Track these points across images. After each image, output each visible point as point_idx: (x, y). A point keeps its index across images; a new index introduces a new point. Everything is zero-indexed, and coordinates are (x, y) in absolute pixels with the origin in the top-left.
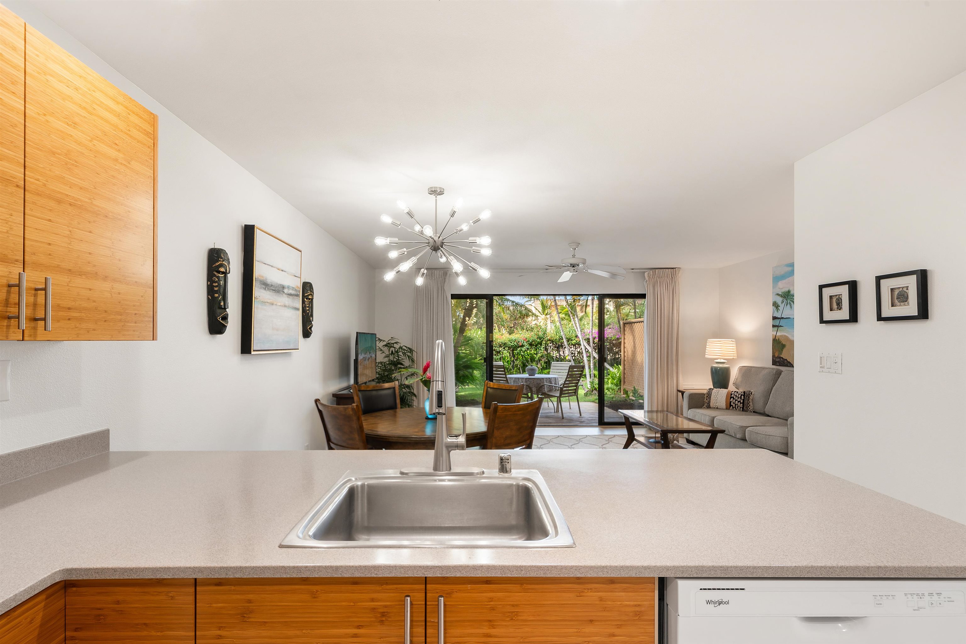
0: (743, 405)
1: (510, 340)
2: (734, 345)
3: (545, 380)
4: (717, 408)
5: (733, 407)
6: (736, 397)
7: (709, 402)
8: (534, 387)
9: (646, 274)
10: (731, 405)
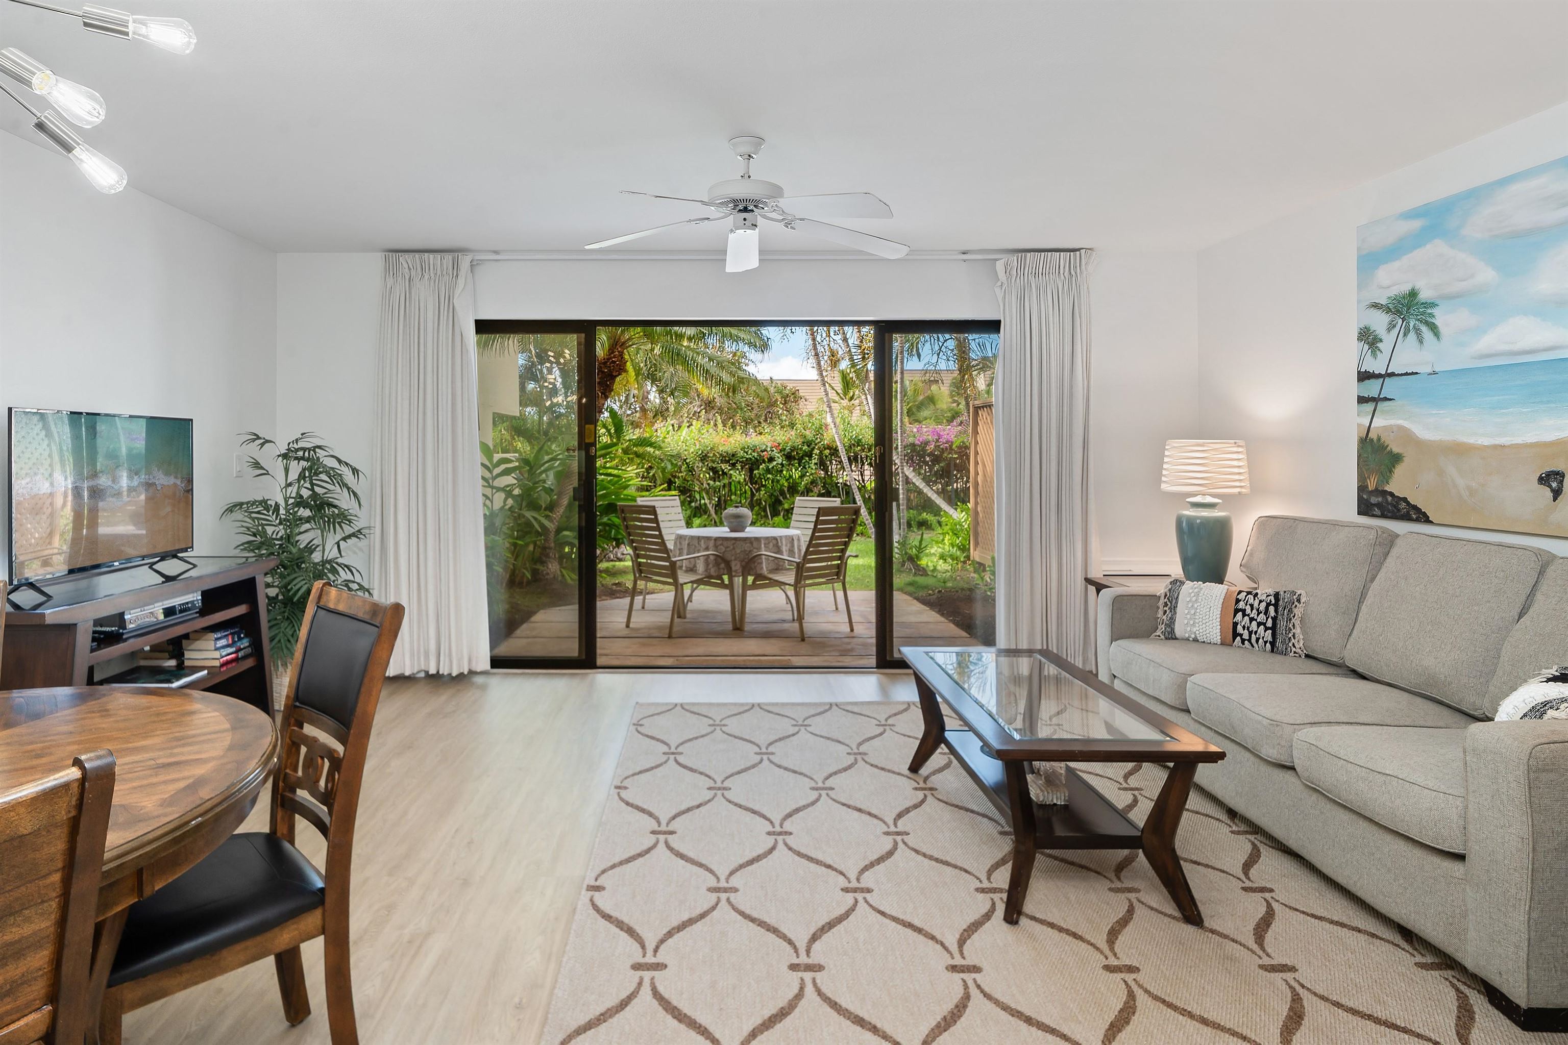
0: (1274, 635)
1: (744, 448)
2: (1241, 456)
3: (763, 542)
4: (1196, 640)
5: (1243, 641)
6: (1252, 610)
7: (1172, 620)
8: (735, 559)
9: (1000, 266)
10: (1235, 634)
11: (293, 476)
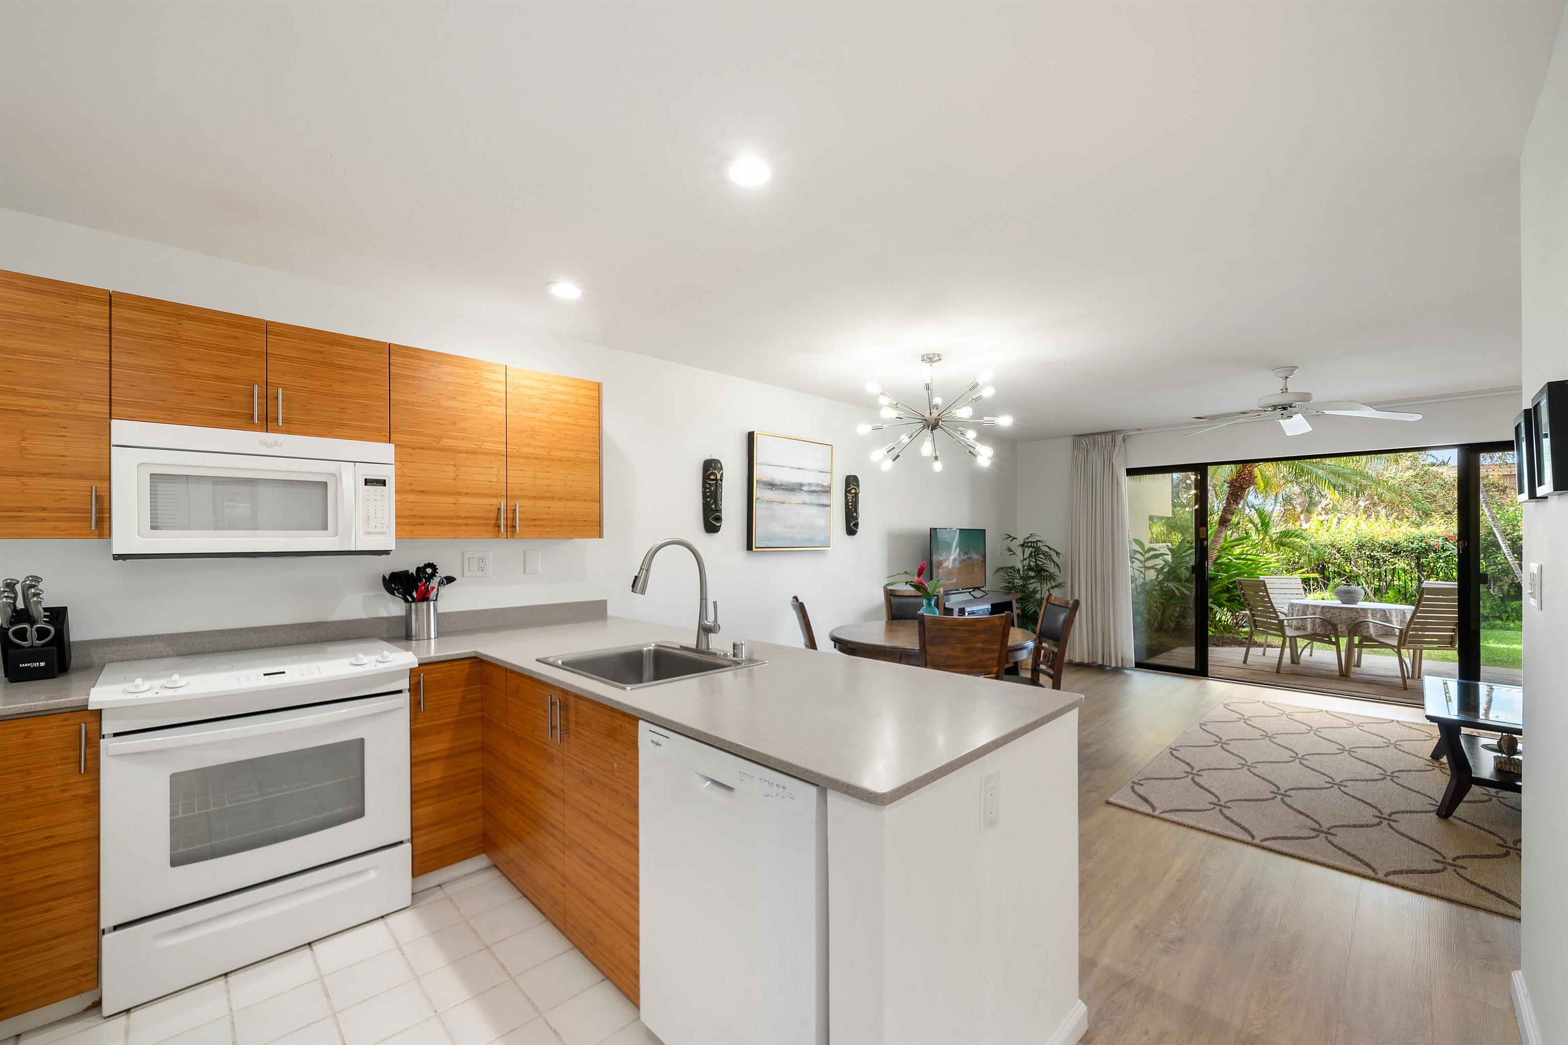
3: (1372, 613)
11: (1027, 555)
